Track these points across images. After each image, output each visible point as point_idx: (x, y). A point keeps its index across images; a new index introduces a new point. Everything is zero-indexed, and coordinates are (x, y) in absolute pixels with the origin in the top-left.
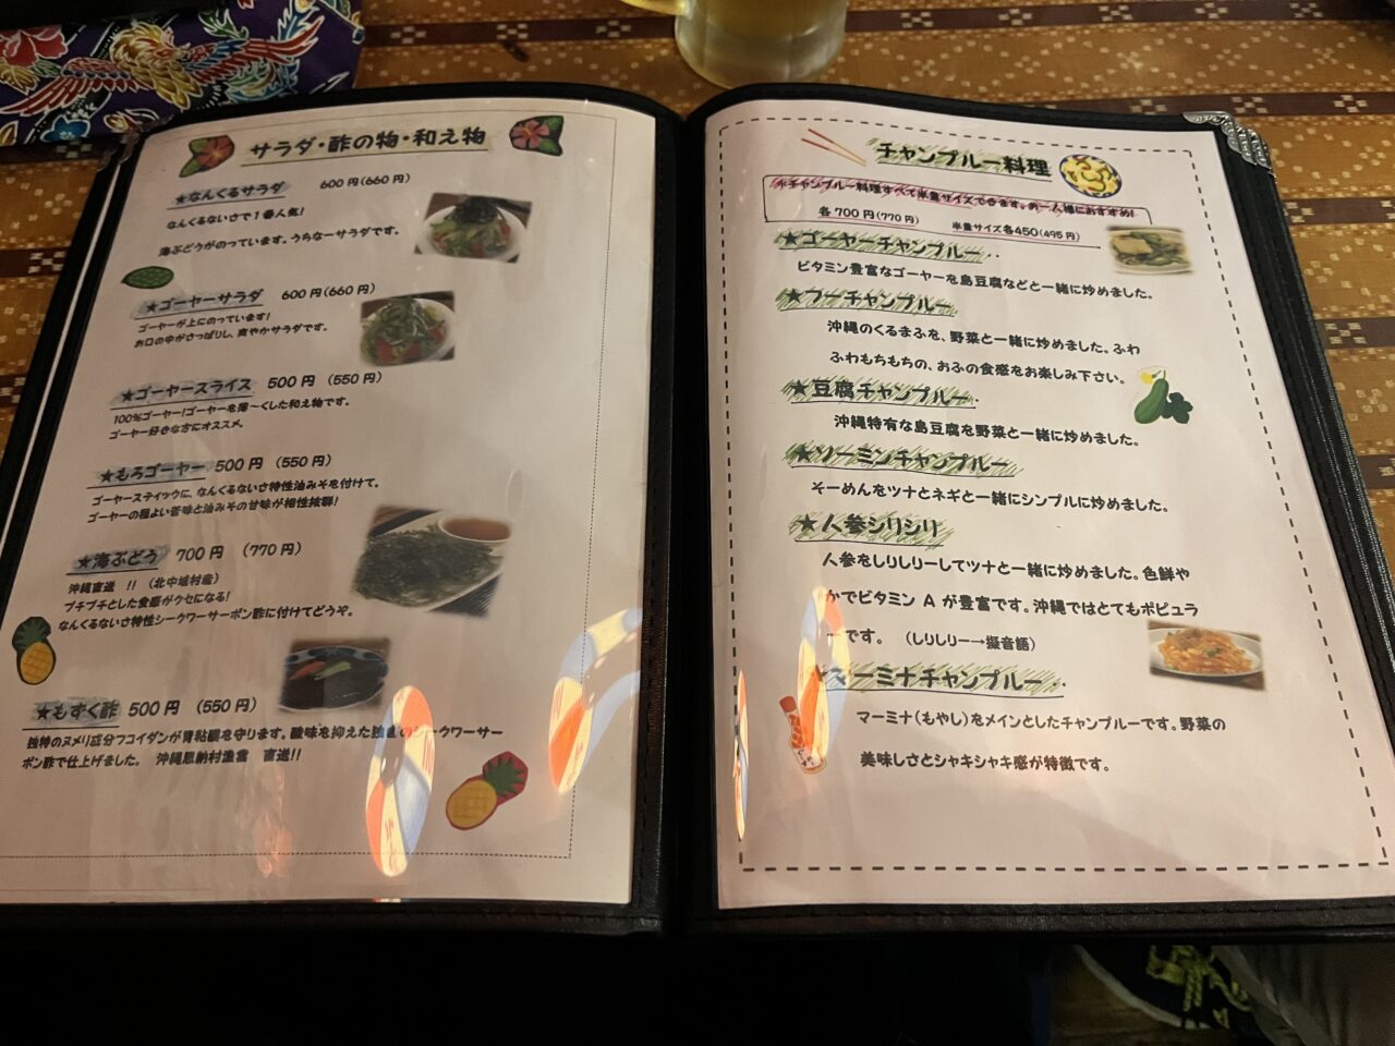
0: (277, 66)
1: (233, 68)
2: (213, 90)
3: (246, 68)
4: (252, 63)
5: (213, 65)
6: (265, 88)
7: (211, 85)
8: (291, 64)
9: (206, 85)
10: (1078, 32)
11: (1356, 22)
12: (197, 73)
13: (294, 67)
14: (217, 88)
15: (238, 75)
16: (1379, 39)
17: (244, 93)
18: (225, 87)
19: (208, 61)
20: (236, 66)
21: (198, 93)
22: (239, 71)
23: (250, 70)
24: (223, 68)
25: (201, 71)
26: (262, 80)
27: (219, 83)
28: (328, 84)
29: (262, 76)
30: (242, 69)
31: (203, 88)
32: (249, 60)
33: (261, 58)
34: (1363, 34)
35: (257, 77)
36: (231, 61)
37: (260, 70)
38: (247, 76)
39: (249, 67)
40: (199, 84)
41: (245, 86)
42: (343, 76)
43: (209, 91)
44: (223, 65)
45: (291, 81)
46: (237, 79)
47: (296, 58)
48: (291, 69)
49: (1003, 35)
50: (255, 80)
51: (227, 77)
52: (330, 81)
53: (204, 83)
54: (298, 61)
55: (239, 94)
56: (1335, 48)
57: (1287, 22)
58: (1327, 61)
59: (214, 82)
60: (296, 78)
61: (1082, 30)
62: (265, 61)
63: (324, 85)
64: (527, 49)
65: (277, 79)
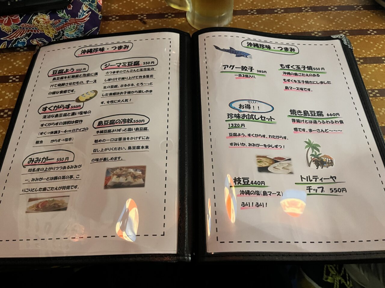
0: (78, 25)
1: (66, 27)
2: (60, 33)
3: (69, 27)
4: (71, 25)
5: (60, 26)
6: (75, 32)
10: (297, 15)
11: (373, 11)
12: (56, 28)
13: (83, 26)
16: (379, 15)
17: (69, 33)
18: (64, 32)
19: (59, 24)
21: (56, 34)
22: (68, 28)
23: (71, 27)
26: (74, 30)
28: (92, 30)
29: (74, 29)
30: (68, 27)
31: (58, 32)
33: (74, 24)
34: (374, 14)
35: (73, 29)
36: (65, 25)
37: (73, 27)
38: (70, 29)
39: (70, 26)
41: (69, 32)
42: (96, 28)
43: (59, 33)
44: (63, 26)
45: (82, 30)
46: (67, 30)
47: (83, 23)
48: (82, 26)
49: (276, 16)
50: (72, 30)
51: (64, 29)
52: (93, 29)
54: (84, 24)
55: (67, 34)
56: (367, 18)
57: (353, 11)
58: (365, 21)
59: (61, 31)
60: (83, 29)
61: (297, 14)
64: (146, 21)
65: (78, 29)
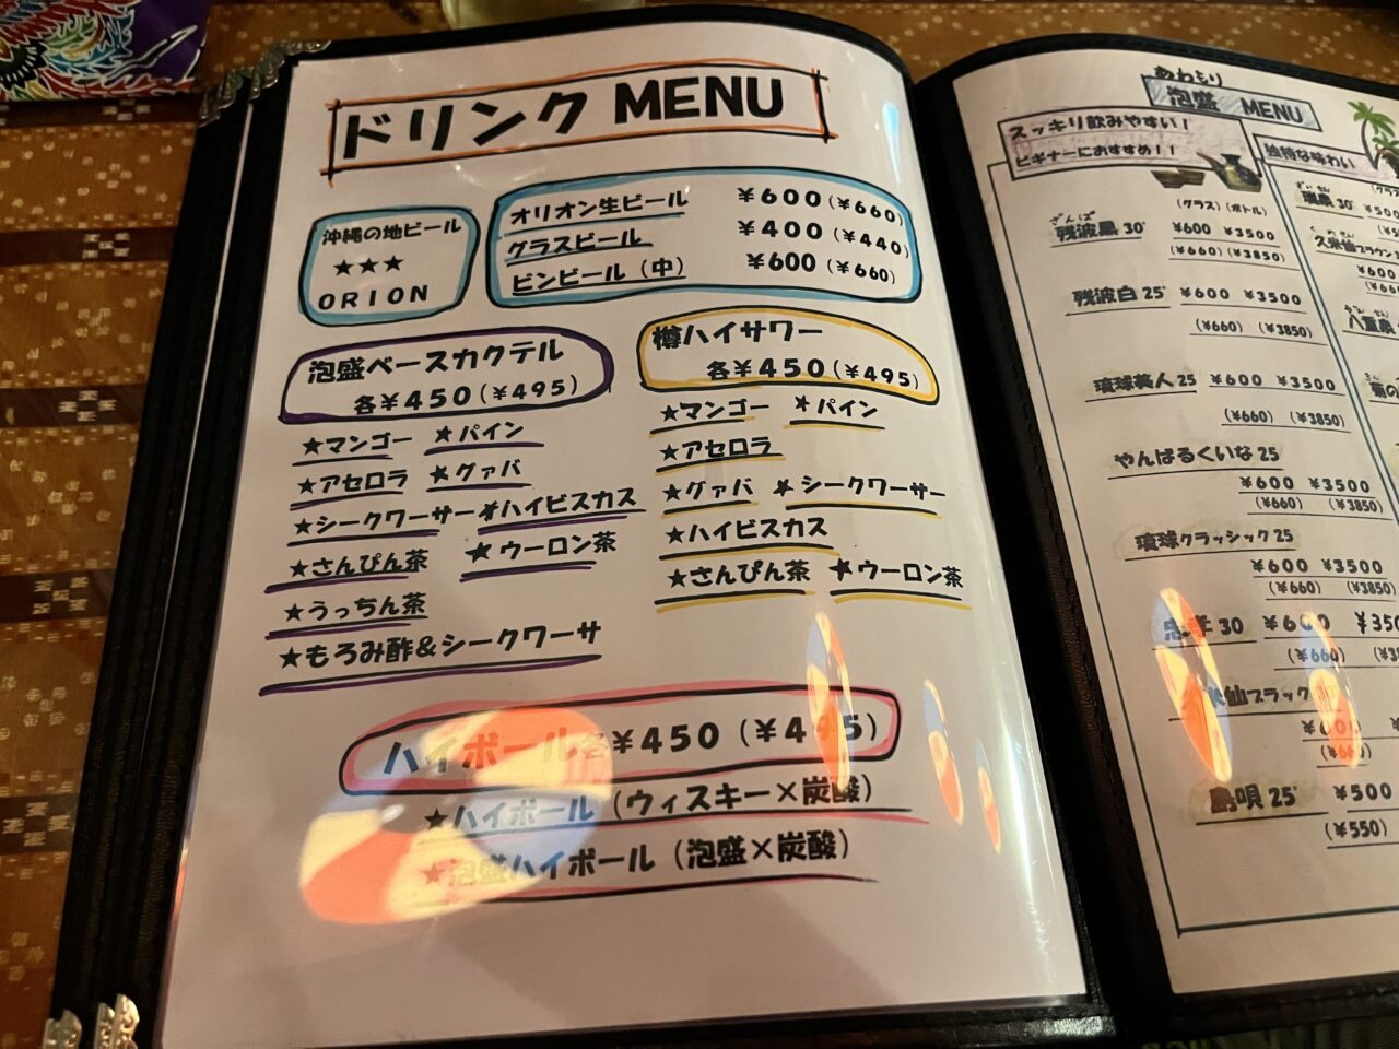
0: (107, 19)
1: (52, 24)
2: (27, 53)
3: (67, 24)
4: (75, 16)
5: (25, 19)
6: (92, 50)
7: (23, 47)
8: (125, 16)
9: (18, 46)
10: (1055, 11)
11: (1351, 10)
12: (7, 30)
13: (129, 18)
14: (32, 50)
15: (58, 32)
16: (1376, 28)
17: (65, 56)
18: (41, 50)
19: (19, 13)
20: (55, 21)
21: (8, 57)
22: (59, 28)
23: (72, 26)
24: (38, 24)
25: (10, 27)
26: (88, 39)
27: (34, 43)
28: (171, 41)
29: (89, 34)
30: (62, 25)
31: (13, 49)
32: (72, 12)
33: (86, 11)
34: (1359, 23)
35: (82, 35)
36: (49, 14)
37: (86, 27)
38: (69, 34)
39: (70, 21)
40: (9, 45)
41: (67, 48)
42: (191, 30)
43: (21, 55)
44: (38, 20)
45: (125, 38)
46: (57, 39)
47: (129, 9)
48: (124, 22)
49: (973, 12)
50: (79, 39)
51: (44, 36)
52: (173, 37)
53: (15, 43)
54: (132, 12)
55: (59, 57)
56: (1331, 36)
57: (1278, 8)
58: (1324, 49)
59: (28, 42)
60: (130, 34)
61: (1060, 8)
62: (92, 14)
63: (165, 41)
65: (107, 37)
